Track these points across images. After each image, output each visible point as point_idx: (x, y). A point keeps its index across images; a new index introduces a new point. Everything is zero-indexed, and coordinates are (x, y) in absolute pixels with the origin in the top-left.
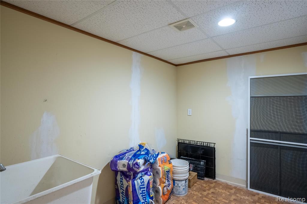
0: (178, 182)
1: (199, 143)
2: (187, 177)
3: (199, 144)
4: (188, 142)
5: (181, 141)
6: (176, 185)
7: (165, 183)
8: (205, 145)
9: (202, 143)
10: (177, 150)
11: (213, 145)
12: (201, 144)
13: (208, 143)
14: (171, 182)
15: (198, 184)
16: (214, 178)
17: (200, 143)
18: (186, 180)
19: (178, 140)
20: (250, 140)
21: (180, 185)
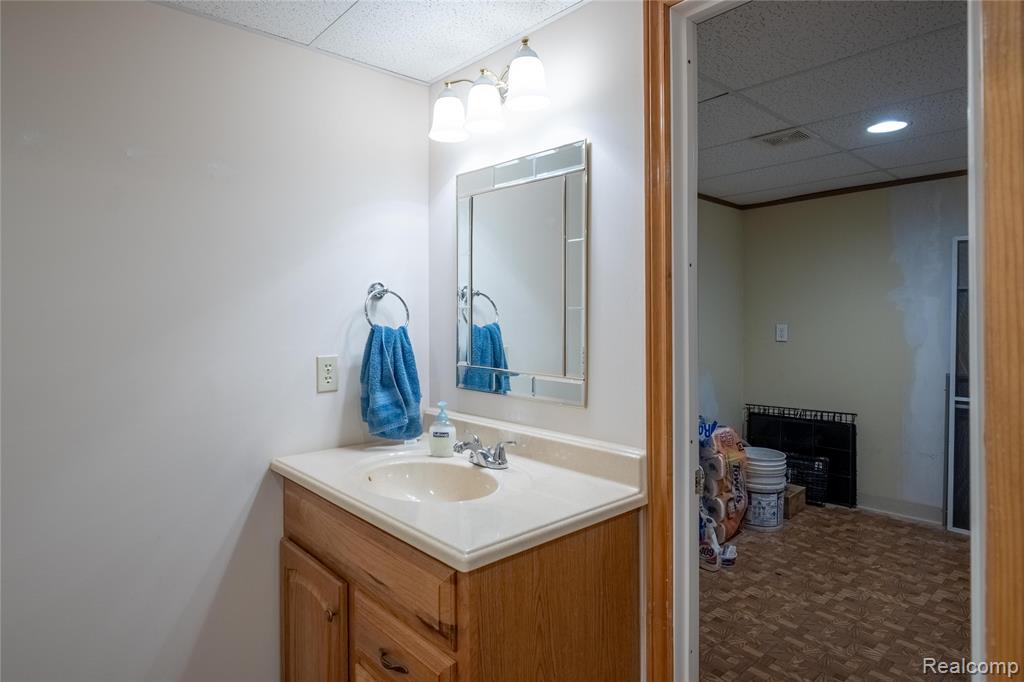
0: (759, 497)
1: (808, 413)
2: (782, 486)
3: (808, 418)
4: (776, 411)
5: (756, 411)
6: (754, 503)
7: (730, 491)
8: (825, 418)
9: (819, 414)
10: (746, 432)
11: (849, 418)
12: (816, 415)
13: (835, 413)
14: (744, 494)
15: (808, 514)
16: (853, 503)
17: (813, 413)
18: (779, 493)
19: (749, 407)
20: (957, 402)
21: (764, 504)
